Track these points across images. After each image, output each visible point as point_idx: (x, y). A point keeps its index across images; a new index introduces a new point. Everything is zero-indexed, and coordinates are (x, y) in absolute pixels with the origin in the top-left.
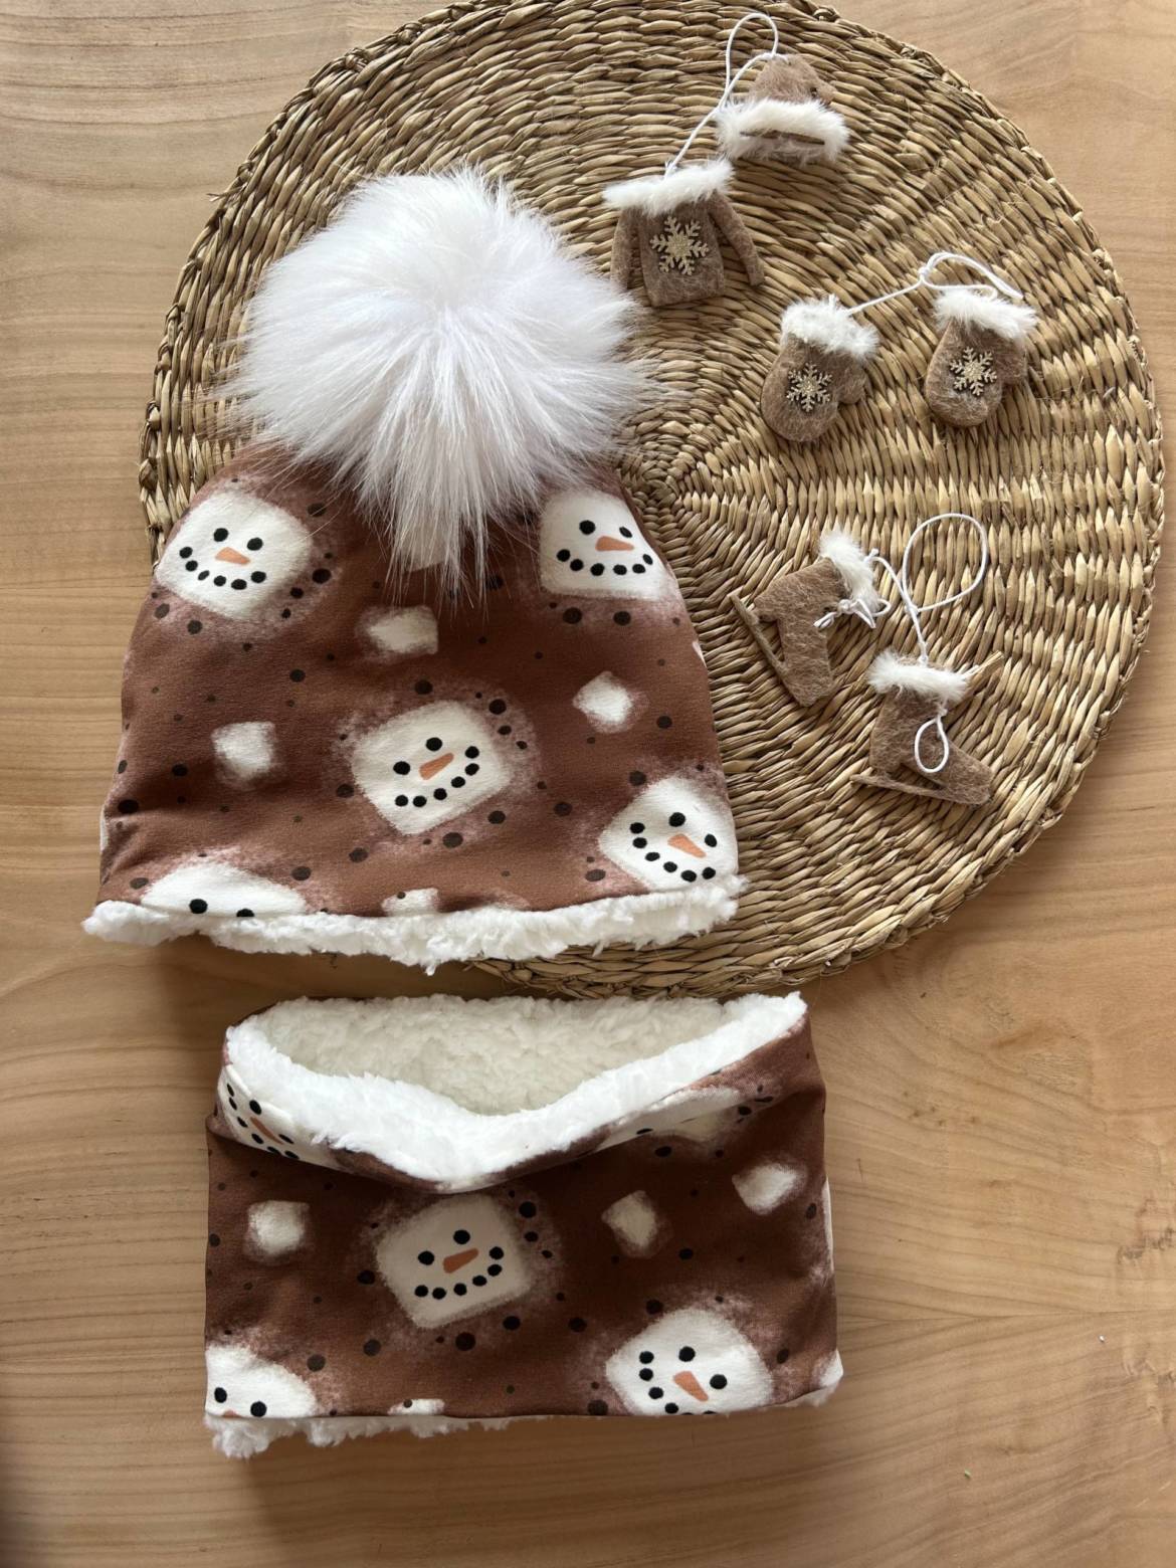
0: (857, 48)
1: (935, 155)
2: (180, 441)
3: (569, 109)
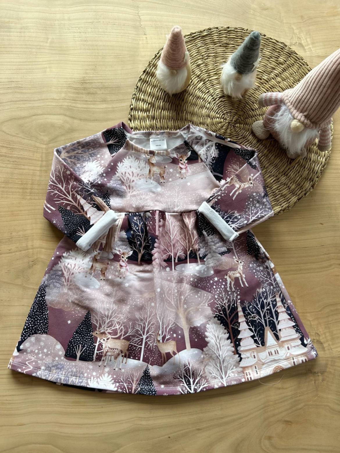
0: (270, 41)
1: (286, 61)
2: (137, 112)
3: (214, 52)
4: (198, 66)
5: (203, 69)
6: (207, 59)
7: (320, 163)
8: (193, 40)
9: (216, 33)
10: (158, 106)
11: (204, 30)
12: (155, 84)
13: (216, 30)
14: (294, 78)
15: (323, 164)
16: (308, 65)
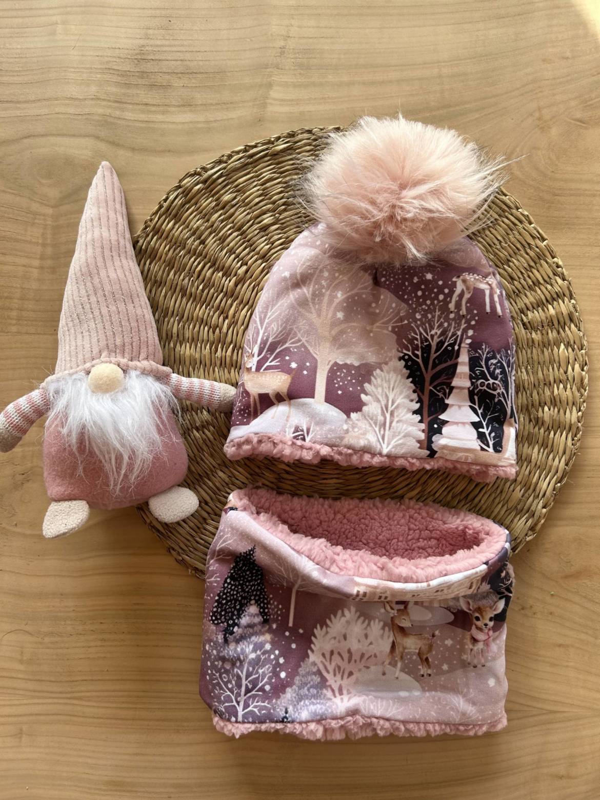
4: (264, 229)
5: (276, 237)
6: (285, 210)
7: (553, 471)
8: (251, 163)
9: (306, 145)
10: (167, 334)
11: (278, 138)
12: (158, 278)
13: (306, 135)
14: (496, 255)
15: (559, 474)
16: (530, 223)
